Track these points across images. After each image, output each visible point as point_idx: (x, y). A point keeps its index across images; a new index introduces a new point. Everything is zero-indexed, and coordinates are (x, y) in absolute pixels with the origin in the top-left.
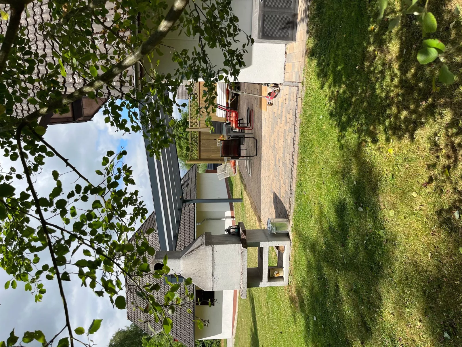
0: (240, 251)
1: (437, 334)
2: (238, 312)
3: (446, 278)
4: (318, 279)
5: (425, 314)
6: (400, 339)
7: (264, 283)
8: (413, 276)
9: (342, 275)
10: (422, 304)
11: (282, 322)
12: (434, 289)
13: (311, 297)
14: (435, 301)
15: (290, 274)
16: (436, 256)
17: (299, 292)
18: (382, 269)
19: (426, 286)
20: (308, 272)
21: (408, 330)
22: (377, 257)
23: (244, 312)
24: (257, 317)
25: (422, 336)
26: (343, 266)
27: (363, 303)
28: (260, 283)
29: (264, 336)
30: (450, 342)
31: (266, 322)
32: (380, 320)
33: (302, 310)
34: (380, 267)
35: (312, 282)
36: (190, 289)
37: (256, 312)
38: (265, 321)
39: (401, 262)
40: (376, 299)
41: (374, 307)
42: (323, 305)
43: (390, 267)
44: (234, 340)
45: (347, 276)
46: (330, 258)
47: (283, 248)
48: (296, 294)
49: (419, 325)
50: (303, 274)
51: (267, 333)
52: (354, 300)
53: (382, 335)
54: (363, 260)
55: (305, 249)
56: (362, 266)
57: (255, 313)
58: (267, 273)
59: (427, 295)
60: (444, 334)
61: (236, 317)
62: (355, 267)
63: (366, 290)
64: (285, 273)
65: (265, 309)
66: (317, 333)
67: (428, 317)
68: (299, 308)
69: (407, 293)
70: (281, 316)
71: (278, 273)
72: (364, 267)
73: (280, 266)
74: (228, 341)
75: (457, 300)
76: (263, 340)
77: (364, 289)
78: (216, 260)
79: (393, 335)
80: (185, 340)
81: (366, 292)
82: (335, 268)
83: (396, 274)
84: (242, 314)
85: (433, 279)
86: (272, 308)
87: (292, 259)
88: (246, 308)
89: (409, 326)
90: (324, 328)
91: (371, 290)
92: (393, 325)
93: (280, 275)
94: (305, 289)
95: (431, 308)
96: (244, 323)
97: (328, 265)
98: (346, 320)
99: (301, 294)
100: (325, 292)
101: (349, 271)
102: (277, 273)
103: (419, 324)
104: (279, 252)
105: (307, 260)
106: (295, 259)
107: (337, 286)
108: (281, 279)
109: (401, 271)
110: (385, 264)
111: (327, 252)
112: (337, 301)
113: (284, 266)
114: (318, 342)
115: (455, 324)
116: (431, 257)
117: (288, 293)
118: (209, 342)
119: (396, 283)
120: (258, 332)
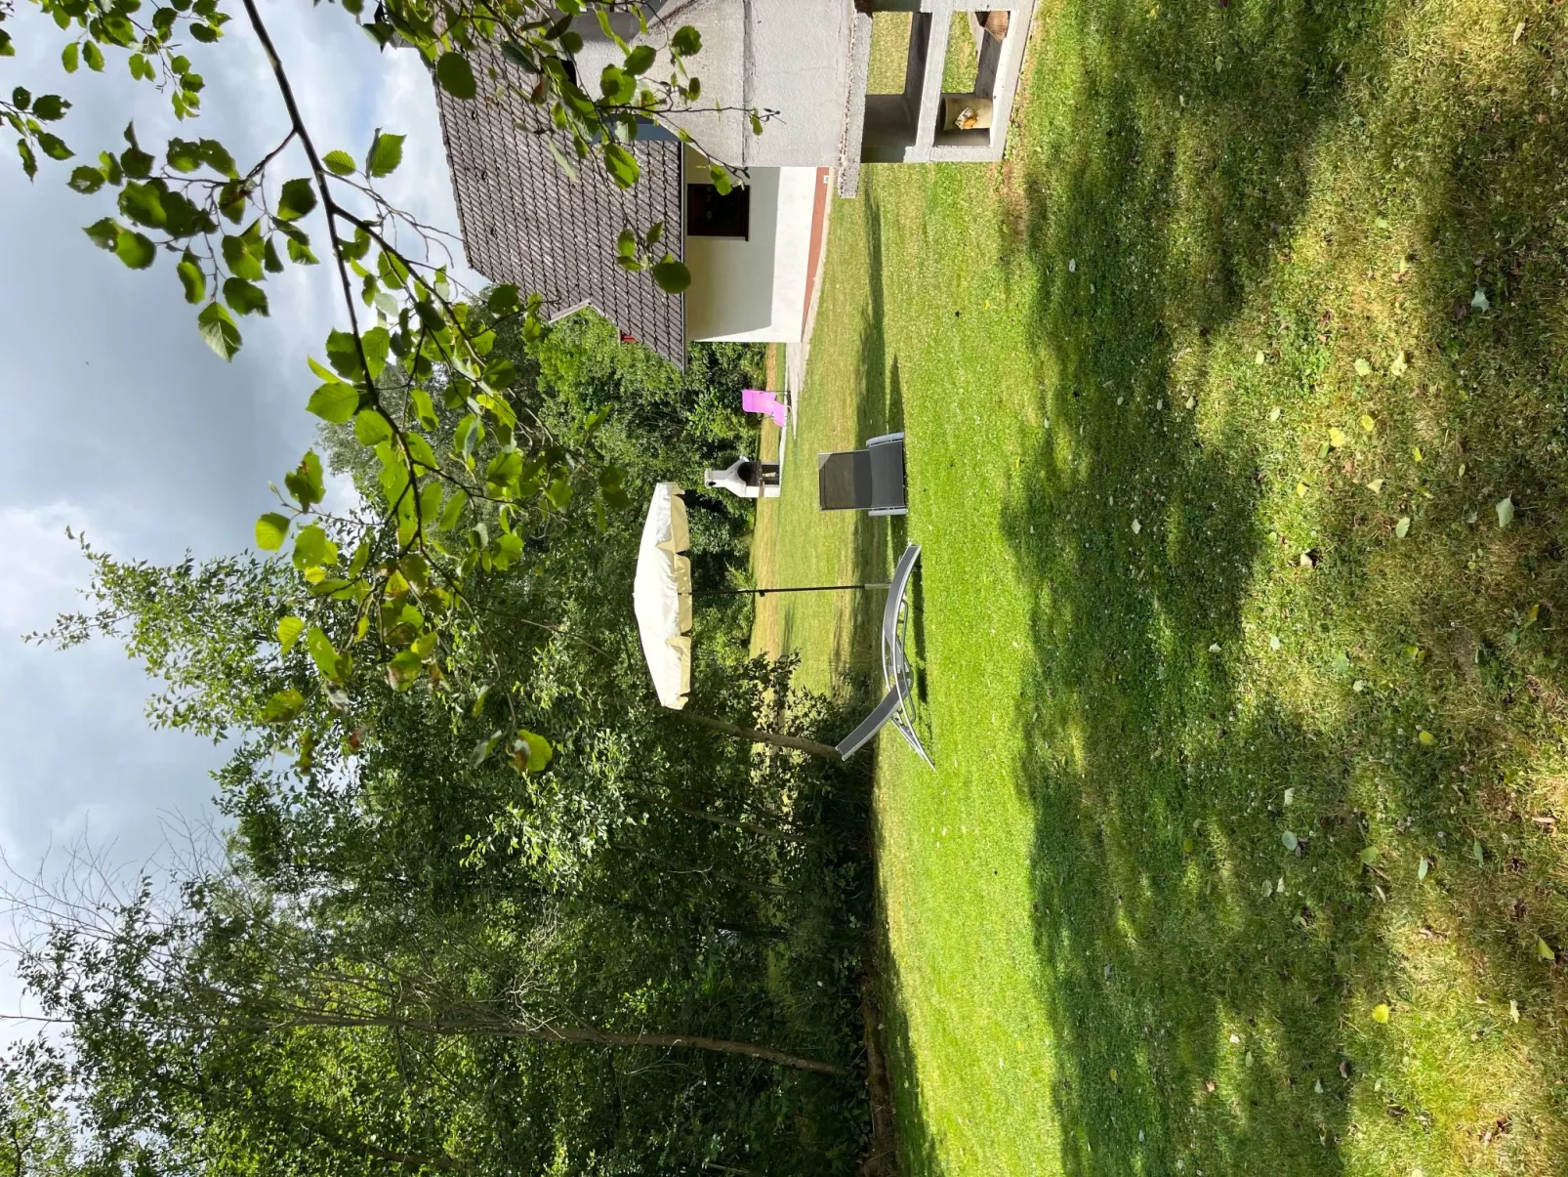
0: (845, 24)
1: (1452, 296)
2: (825, 265)
3: (1547, 111)
4: (1109, 134)
5: (1434, 235)
6: (1327, 315)
7: (923, 149)
8: (1436, 108)
9: (1193, 115)
10: (1436, 202)
11: (965, 284)
12: (1493, 152)
13: (1072, 199)
14: (1482, 192)
15: (1013, 122)
16: (1542, 33)
17: (1033, 187)
18: (1340, 85)
19: (1468, 140)
20: (1077, 109)
21: (1361, 288)
22: (1337, 42)
23: (845, 262)
24: (885, 273)
25: (1401, 305)
26: (1207, 81)
27: (1241, 208)
28: (908, 149)
29: (903, 327)
30: (1483, 321)
31: (914, 288)
32: (1280, 258)
33: (1035, 244)
34: (1334, 81)
35: (1086, 146)
36: (666, 181)
37: (884, 259)
38: (910, 286)
39: (1415, 60)
40: (1288, 195)
41: (1274, 219)
42: (1105, 221)
43: (1370, 80)
44: (808, 347)
45: (1212, 117)
46: (1167, 55)
47: (1005, 20)
48: (1026, 190)
49: (1403, 271)
50: (1060, 121)
51: (911, 319)
52: (1214, 199)
53: (1275, 304)
54: (1283, 57)
55: (1083, 23)
56: (1273, 77)
57: (880, 264)
58: (935, 112)
59: (1462, 171)
60: (1473, 295)
61: (818, 280)
62: (1247, 85)
63: (1263, 163)
64: (995, 118)
65: (913, 248)
66: (1070, 311)
67: (1442, 243)
68: (1025, 236)
69: (1396, 167)
70: (964, 266)
71: (974, 117)
72: (1278, 82)
73: (984, 92)
74: (789, 351)
75: (1557, 187)
76: (898, 342)
77: (1257, 163)
78: (757, 55)
79: (1309, 302)
80: (656, 339)
81: (1261, 172)
82: (1178, 91)
83: (1385, 101)
84: (838, 269)
85: (1501, 118)
86: (936, 241)
87: (1030, 67)
88: (852, 248)
89: (1370, 273)
90: (1095, 295)
91: (1279, 163)
92: (1319, 273)
93: (980, 125)
94: (1058, 170)
95: (1460, 214)
96: (842, 297)
97: (1154, 80)
98: (1172, 267)
99: (1039, 191)
100: (1123, 179)
101: (1226, 98)
102: (969, 114)
103: (1403, 266)
104: (987, 38)
105: (1084, 65)
106: (1041, 64)
107: (1170, 156)
108: (980, 139)
109: (1406, 89)
110: (1357, 67)
111: (1161, 33)
112: (1158, 206)
113: (998, 90)
114: (1069, 335)
115: (1519, 265)
116: (1520, 39)
117: (997, 190)
118: (729, 352)
119: (1371, 137)
120: (886, 320)
